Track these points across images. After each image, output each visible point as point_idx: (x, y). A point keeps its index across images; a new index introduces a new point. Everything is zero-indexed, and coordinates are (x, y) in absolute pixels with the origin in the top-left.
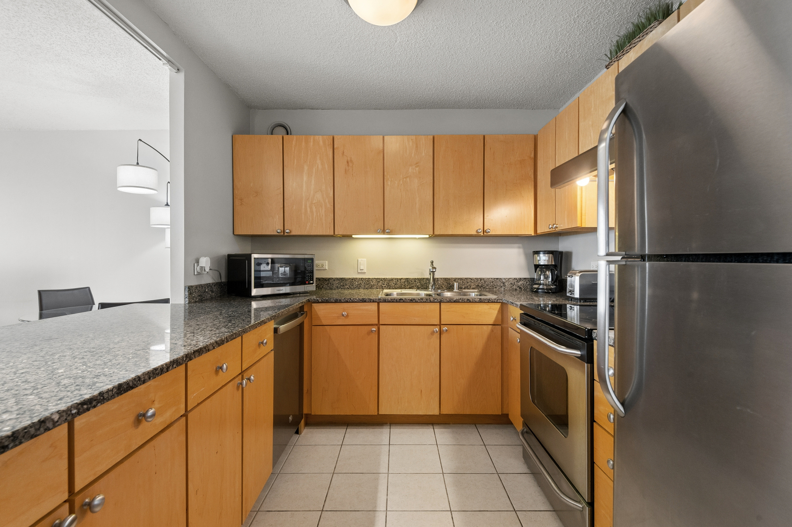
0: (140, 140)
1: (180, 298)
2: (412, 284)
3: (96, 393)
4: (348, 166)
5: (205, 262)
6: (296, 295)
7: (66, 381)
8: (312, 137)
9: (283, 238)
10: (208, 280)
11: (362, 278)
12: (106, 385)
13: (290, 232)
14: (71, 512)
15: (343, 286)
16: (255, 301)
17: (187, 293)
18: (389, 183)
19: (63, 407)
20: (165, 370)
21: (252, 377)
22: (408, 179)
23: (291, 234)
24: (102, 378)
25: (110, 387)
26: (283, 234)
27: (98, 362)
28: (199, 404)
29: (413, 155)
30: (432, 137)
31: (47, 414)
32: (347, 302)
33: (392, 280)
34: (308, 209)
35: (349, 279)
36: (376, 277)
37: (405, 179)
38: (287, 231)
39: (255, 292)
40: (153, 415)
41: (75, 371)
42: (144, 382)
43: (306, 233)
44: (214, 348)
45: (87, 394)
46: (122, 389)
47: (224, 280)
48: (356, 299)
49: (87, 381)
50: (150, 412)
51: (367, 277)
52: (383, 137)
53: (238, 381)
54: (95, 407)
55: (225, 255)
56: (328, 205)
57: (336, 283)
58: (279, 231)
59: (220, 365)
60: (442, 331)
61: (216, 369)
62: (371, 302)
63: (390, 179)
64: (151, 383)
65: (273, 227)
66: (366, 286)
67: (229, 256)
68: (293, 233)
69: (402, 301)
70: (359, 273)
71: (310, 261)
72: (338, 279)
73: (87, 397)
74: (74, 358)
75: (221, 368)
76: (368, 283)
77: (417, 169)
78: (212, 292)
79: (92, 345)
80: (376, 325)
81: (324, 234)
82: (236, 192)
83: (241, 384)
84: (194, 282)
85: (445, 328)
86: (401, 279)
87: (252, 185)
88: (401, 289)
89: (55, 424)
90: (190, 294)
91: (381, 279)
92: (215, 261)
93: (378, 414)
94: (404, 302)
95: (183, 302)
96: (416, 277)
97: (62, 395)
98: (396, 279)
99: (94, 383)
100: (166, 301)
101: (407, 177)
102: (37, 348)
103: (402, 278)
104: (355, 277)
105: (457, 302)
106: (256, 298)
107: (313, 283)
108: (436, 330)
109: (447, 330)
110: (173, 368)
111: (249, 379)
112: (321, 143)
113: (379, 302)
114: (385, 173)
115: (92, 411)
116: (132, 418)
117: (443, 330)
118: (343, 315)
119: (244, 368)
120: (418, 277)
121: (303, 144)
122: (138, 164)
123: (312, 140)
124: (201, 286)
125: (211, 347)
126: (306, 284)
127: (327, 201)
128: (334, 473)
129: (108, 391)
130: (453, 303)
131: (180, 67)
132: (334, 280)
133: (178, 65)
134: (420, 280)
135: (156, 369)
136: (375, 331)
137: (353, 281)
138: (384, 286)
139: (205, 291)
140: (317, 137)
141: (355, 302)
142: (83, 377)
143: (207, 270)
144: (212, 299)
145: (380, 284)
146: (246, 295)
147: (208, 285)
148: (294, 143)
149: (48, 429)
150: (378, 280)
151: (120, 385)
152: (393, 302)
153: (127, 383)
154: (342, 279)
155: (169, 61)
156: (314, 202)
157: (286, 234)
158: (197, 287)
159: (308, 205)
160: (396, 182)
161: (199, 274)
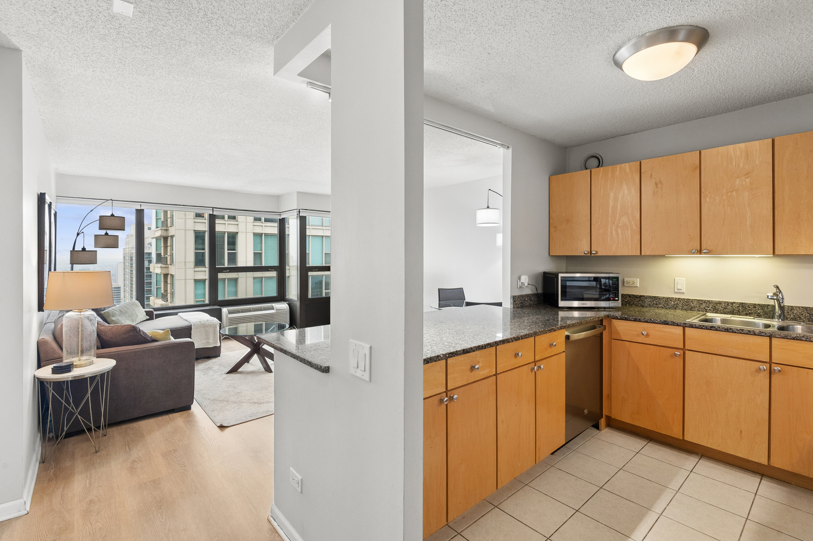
0: (490, 190)
1: (508, 304)
2: (750, 310)
3: (455, 351)
4: (657, 187)
5: (525, 279)
6: (600, 309)
7: (446, 343)
8: (618, 166)
9: (589, 259)
10: (528, 291)
11: (679, 299)
12: (459, 348)
13: (597, 253)
14: (447, 396)
15: (656, 304)
16: (562, 311)
17: (512, 301)
18: (708, 200)
19: (444, 353)
20: (484, 347)
21: (542, 366)
22: (734, 193)
23: (597, 255)
24: (458, 345)
25: (460, 349)
26: (589, 255)
27: (458, 338)
28: (504, 372)
29: (741, 165)
30: (770, 140)
31: (439, 354)
32: (647, 322)
33: (720, 303)
34: (614, 232)
35: (664, 298)
36: (697, 299)
37: (729, 194)
38: (593, 252)
39: (562, 304)
40: (478, 368)
41: (449, 340)
42: (474, 351)
43: (611, 254)
44: (512, 341)
45: (452, 350)
46: (465, 352)
47: (540, 291)
48: (656, 320)
49: (453, 345)
50: (477, 367)
51: (686, 298)
52: (700, 152)
53: (532, 365)
54: (454, 356)
55: (541, 272)
56: (634, 227)
57: (647, 301)
58: (586, 252)
59: (518, 353)
60: (772, 370)
61: (515, 355)
62: (674, 325)
63: (709, 196)
64: (477, 352)
65: (582, 248)
66: (685, 307)
67: (544, 273)
68: (599, 254)
69: (714, 329)
70: (675, 293)
71: (616, 280)
72: (650, 297)
73: (452, 351)
74: (450, 333)
75: (518, 354)
76: (688, 305)
77: (748, 180)
78: (531, 300)
79: (457, 329)
80: (682, 349)
81: (630, 254)
82: (551, 221)
83: (534, 368)
84: (517, 293)
85: (777, 368)
86: (732, 303)
87: (563, 215)
88: (733, 314)
89: (442, 359)
90: (514, 301)
91: (705, 302)
92: (534, 278)
93: (683, 439)
94: (716, 330)
95: (510, 307)
96: (757, 303)
97: (444, 348)
98: (725, 302)
99: (455, 347)
100: (500, 304)
101: (733, 191)
102: (437, 326)
103: (734, 303)
104: (671, 297)
105: (797, 339)
106: (563, 309)
107: (618, 300)
108: (764, 368)
109: (780, 371)
110: (488, 347)
111: (540, 367)
112: (628, 170)
113: (685, 326)
114: (703, 190)
115: (453, 358)
116: (469, 367)
117: (774, 369)
118: (643, 334)
119: (537, 359)
120: (759, 303)
121: (610, 174)
122: (488, 207)
123: (618, 169)
124: (522, 296)
125: (511, 341)
126: (611, 300)
127: (633, 223)
128: (621, 469)
129: (459, 351)
130: (792, 341)
131: (509, 146)
132: (646, 298)
133: (507, 145)
134: (762, 306)
135: (479, 346)
136: (679, 355)
137: (668, 300)
138: (708, 309)
139: (525, 300)
140: (623, 165)
141: (656, 323)
142: (452, 343)
143: (526, 284)
144: (530, 306)
145: (703, 306)
146: (555, 305)
147: (527, 295)
148: (601, 174)
149: (439, 360)
150: (700, 302)
151: (464, 350)
152: (702, 328)
153: (467, 349)
154: (655, 298)
155: (502, 145)
156: (620, 225)
157: (592, 255)
158: (519, 296)
159: (614, 228)
160: (718, 198)
161: (521, 287)
